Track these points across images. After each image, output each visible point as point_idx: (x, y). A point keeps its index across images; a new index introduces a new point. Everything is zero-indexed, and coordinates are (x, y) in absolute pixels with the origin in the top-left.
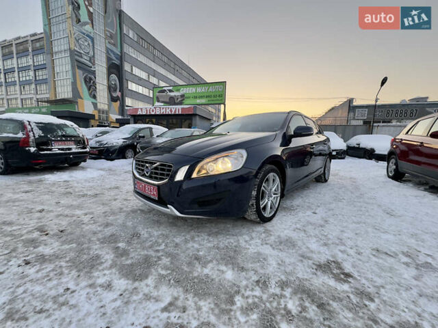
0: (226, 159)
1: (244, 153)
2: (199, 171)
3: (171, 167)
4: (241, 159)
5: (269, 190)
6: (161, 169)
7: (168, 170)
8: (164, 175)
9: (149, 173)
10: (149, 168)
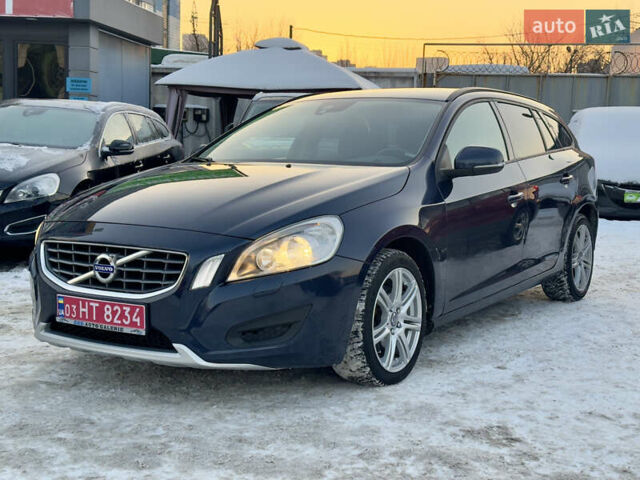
0: (299, 239)
1: (336, 224)
2: (243, 267)
3: (184, 258)
4: (330, 238)
5: (394, 310)
6: (151, 265)
7: (171, 267)
8: (159, 277)
9: (112, 275)
10: (112, 264)
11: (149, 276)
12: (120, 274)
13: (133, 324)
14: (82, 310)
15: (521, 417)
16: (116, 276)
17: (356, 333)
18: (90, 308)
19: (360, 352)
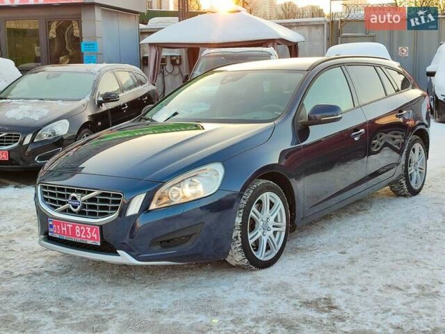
1: (219, 168)
2: (159, 199)
3: (120, 196)
5: (265, 220)
6: (102, 201)
7: (114, 202)
8: (106, 208)
9: (79, 207)
10: (79, 199)
11: (101, 208)
12: (84, 206)
13: (92, 238)
14: (63, 229)
15: (343, 290)
16: (82, 208)
17: (237, 237)
18: (68, 228)
19: (240, 250)
